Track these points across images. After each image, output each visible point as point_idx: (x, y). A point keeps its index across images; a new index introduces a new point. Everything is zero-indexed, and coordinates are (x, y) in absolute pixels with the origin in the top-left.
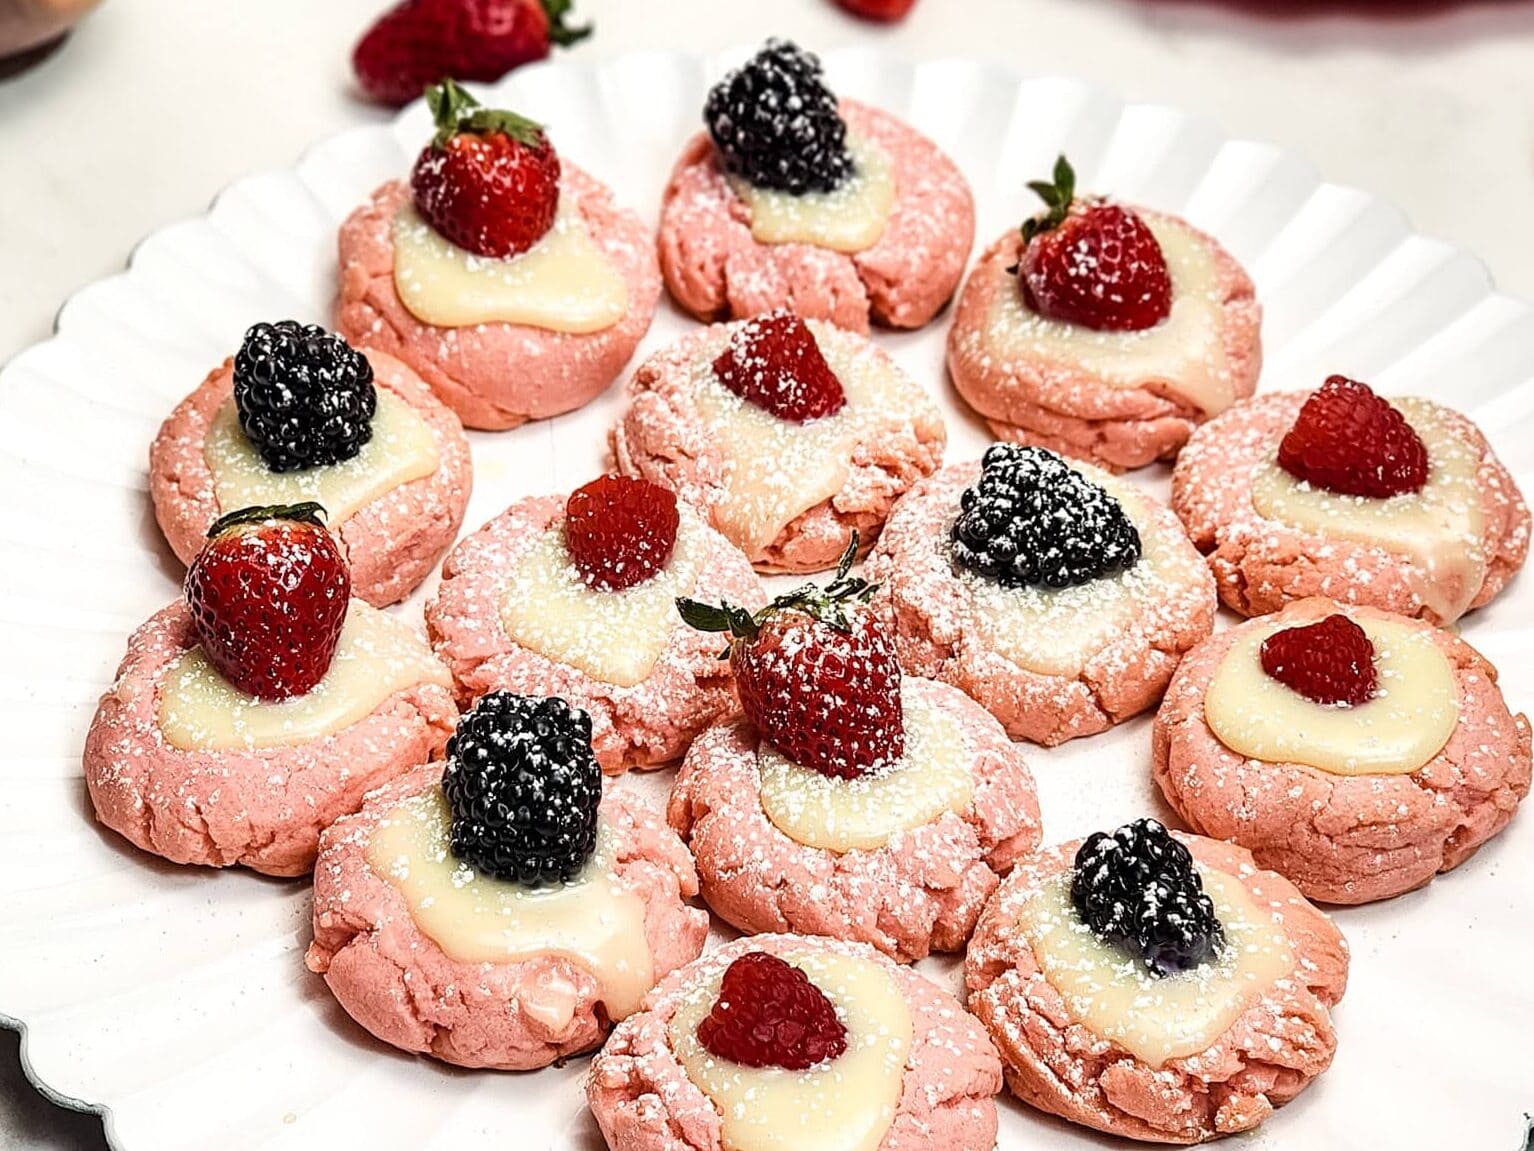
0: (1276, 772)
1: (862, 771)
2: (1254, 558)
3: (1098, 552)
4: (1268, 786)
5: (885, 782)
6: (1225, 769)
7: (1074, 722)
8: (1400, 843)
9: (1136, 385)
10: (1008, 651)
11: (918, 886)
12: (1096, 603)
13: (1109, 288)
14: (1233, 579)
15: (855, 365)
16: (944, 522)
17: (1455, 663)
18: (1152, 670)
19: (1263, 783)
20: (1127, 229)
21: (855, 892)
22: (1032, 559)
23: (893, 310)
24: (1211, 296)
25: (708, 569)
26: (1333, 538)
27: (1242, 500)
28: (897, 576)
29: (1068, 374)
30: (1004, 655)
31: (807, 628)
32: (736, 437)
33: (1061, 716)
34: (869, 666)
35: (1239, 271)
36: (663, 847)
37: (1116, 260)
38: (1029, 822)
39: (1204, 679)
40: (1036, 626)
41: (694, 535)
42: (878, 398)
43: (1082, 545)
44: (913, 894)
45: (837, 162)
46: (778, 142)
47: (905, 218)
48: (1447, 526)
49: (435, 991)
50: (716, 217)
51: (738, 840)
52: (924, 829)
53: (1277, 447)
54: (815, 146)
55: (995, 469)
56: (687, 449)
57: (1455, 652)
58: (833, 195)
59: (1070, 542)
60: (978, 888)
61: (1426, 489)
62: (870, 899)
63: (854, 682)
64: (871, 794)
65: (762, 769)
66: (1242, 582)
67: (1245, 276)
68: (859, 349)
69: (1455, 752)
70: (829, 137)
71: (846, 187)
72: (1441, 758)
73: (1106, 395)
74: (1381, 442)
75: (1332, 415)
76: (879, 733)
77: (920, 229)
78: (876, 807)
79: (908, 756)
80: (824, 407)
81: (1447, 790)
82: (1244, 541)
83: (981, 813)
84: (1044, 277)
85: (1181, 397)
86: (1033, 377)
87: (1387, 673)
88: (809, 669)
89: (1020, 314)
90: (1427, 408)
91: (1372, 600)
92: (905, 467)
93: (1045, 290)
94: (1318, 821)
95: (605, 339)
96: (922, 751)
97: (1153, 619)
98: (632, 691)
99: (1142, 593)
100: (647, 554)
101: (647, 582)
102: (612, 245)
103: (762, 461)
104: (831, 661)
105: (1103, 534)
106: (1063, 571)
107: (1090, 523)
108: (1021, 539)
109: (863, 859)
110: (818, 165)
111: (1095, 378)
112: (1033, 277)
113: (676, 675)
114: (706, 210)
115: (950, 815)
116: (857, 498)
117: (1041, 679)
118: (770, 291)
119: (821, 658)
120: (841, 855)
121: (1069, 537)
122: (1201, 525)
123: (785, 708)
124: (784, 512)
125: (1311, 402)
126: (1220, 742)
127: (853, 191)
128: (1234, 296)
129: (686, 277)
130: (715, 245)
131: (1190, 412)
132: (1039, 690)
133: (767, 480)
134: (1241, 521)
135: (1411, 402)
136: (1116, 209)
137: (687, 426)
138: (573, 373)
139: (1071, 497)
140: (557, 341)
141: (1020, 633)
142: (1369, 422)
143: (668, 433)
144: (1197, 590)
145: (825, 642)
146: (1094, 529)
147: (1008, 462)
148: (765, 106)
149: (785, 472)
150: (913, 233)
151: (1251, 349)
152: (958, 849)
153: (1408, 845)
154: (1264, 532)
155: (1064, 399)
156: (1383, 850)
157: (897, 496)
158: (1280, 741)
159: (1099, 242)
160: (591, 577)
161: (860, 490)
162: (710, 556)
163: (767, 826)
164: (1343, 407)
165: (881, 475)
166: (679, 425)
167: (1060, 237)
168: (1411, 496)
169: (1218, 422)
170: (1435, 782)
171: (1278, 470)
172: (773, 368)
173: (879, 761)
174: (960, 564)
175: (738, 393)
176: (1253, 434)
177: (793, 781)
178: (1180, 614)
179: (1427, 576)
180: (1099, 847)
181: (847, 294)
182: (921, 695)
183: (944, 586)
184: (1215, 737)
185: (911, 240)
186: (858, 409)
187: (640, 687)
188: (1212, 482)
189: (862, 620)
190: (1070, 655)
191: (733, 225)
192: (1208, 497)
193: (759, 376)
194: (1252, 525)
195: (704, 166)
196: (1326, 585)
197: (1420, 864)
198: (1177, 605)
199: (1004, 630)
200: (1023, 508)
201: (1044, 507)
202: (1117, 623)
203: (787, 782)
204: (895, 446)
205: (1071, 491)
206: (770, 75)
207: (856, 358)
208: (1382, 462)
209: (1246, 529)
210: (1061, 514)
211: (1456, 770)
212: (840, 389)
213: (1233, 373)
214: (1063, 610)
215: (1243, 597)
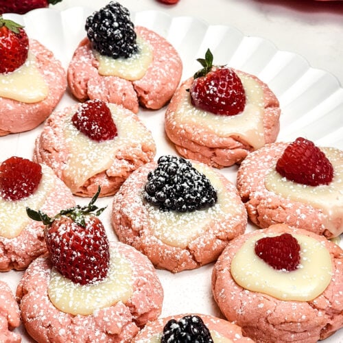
0: (255, 296)
1: (88, 282)
2: (262, 205)
3: (198, 200)
4: (251, 302)
5: (97, 287)
6: (234, 292)
7: (183, 265)
8: (302, 330)
9: (228, 136)
10: (159, 236)
11: (103, 332)
12: (196, 220)
13: (221, 99)
14: (254, 212)
15: (124, 121)
16: (144, 183)
17: (333, 256)
18: (216, 247)
19: (249, 300)
20: (230, 77)
21: (77, 333)
22: (172, 201)
23: (147, 102)
24: (260, 105)
25: (52, 195)
26: (293, 200)
27: (261, 182)
28: (122, 203)
29: (203, 130)
30: (158, 237)
31: (69, 224)
32: (74, 145)
33: (178, 263)
34: (92, 241)
35: (274, 97)
36: (5, 307)
37: (225, 89)
38: (156, 306)
39: (233, 254)
40: (171, 227)
41: (49, 181)
42: (130, 134)
43: (192, 197)
44: (101, 335)
45: (131, 47)
46: (109, 39)
47: (153, 69)
48: (338, 199)
50: (87, 65)
51: (36, 306)
52: (108, 308)
53: (276, 163)
54: (122, 41)
55: (161, 165)
56: (56, 148)
57: (334, 251)
58: (129, 59)
59: (187, 196)
60: (130, 333)
61: (332, 184)
62: (83, 336)
63: (86, 247)
64: (90, 292)
65: (51, 277)
66: (257, 214)
67: (276, 98)
68: (128, 115)
69: (328, 294)
70: (128, 38)
71: (133, 57)
72: (322, 296)
73: (216, 139)
74: (315, 165)
75: (296, 153)
76: (96, 268)
77: (159, 74)
78: (90, 298)
79: (108, 277)
80: (108, 137)
81: (323, 310)
82: (260, 199)
83: (133, 303)
84: (197, 93)
85: (245, 141)
86: (190, 130)
87: (304, 259)
88: (68, 241)
89: (189, 107)
90: (336, 152)
91: (305, 227)
92: (136, 160)
93: (198, 98)
94: (269, 318)
95: (38, 106)
96: (114, 276)
97: (218, 227)
98: (11, 240)
99: (215, 217)
100: (26, 188)
101: (25, 198)
102: (46, 72)
103: (82, 155)
104: (77, 238)
105: (201, 193)
106: (184, 206)
107: (196, 189)
108: (168, 193)
109: (82, 319)
110: (123, 48)
111: (213, 133)
112: (194, 93)
113: (30, 235)
114: (84, 62)
115: (120, 303)
116: (115, 171)
117: (170, 248)
118: (102, 93)
119: (73, 237)
120: (74, 316)
121: (187, 194)
122: (245, 191)
123: (59, 255)
124: (87, 174)
125: (289, 147)
126: (234, 281)
127: (136, 58)
128: (270, 106)
129: (74, 86)
130: (85, 75)
131: (248, 147)
132: (170, 252)
133: (82, 162)
134: (259, 191)
135: (331, 149)
136: (227, 70)
137: (58, 140)
138: (25, 117)
139: (189, 178)
140: (19, 105)
141: (164, 229)
142: (311, 157)
143: (50, 142)
144: (238, 217)
145: (75, 230)
146: (197, 191)
147: (167, 163)
148: (104, 25)
149: (89, 160)
150: (156, 75)
151: (273, 125)
152: (122, 317)
153: (305, 331)
154: (267, 196)
155: (201, 139)
156: (295, 332)
157: (132, 171)
158: (257, 284)
159: (219, 82)
160: (5, 195)
161: (117, 169)
162: (53, 190)
163: (48, 301)
164: (302, 150)
165: (126, 163)
166: (55, 140)
167: (205, 79)
168: (325, 186)
169: (257, 152)
170: (318, 306)
171: (275, 172)
172: (90, 120)
173: (95, 279)
174: (146, 200)
175: (78, 129)
176: (269, 157)
177: (61, 284)
178: (229, 226)
179: (328, 218)
180: (171, 327)
181: (129, 95)
182: (120, 252)
183: (139, 209)
184: (233, 278)
185: (155, 78)
186: (121, 138)
187: (15, 239)
188: (251, 175)
189: (92, 222)
190: (183, 239)
191: (92, 68)
192: (249, 180)
193: (85, 123)
194: (263, 192)
195: (86, 47)
196: (288, 218)
197: (310, 339)
198: (229, 222)
199: (159, 227)
200: (169, 181)
201: (178, 181)
202: (203, 228)
203: (58, 284)
204: (133, 152)
205: (189, 176)
206: (107, 13)
207: (125, 119)
208: (315, 172)
209: (261, 194)
210: (185, 185)
211: (328, 302)
212: (116, 130)
213: (265, 134)
214: (183, 222)
215: (257, 220)
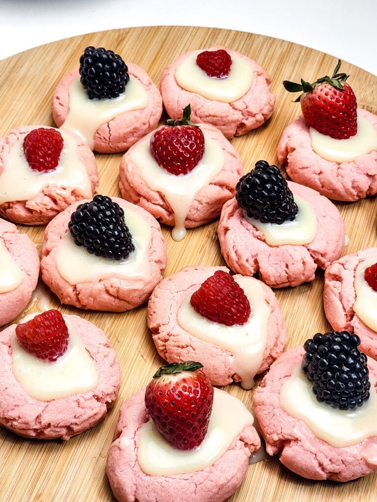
0: (189, 94)
2: (171, 342)
9: (156, 190)
14: (162, 348)
49: (330, 460)
66: (165, 350)
81: (240, 111)
82: (169, 334)
156: (216, 124)
170: (237, 107)
211: (245, 105)
215: (165, 355)
